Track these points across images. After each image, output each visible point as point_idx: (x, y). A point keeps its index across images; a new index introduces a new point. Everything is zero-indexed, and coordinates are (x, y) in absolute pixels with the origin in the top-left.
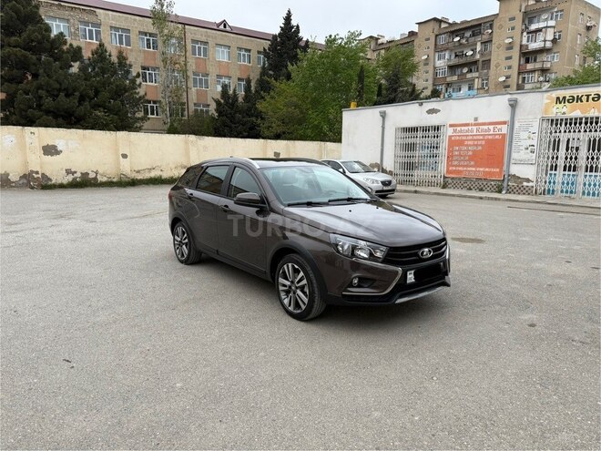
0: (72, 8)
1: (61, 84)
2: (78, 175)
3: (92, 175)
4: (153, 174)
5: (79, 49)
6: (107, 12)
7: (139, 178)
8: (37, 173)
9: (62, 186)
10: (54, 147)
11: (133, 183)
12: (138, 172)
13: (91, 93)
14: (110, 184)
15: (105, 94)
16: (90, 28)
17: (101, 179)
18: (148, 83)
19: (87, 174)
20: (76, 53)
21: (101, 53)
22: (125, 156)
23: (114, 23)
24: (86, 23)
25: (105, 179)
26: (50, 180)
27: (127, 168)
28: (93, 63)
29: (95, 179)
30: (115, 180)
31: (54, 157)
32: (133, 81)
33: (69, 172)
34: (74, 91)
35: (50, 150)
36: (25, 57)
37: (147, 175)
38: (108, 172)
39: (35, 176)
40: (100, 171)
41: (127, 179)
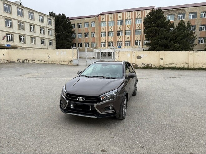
0: (176, 10)
1: (164, 36)
2: (146, 65)
3: (150, 65)
4: (172, 66)
5: (173, 23)
6: (189, 8)
7: (166, 67)
8: (134, 64)
9: (140, 68)
10: (140, 56)
11: (164, 68)
12: (167, 65)
13: (174, 38)
14: (155, 68)
15: (179, 38)
16: (182, 15)
17: (153, 66)
18: (202, 31)
19: (149, 65)
20: (172, 25)
21: (181, 23)
22: (162, 59)
23: (191, 11)
24: (180, 14)
25: (154, 67)
26: (138, 66)
27: (162, 63)
28: (178, 28)
29: (151, 66)
30: (158, 67)
31: (140, 59)
32: (191, 32)
33: (143, 64)
34: (169, 38)
35: (139, 57)
36: (156, 29)
37: (170, 66)
38: (156, 64)
39: (134, 65)
40: (153, 64)
41: (161, 67)
